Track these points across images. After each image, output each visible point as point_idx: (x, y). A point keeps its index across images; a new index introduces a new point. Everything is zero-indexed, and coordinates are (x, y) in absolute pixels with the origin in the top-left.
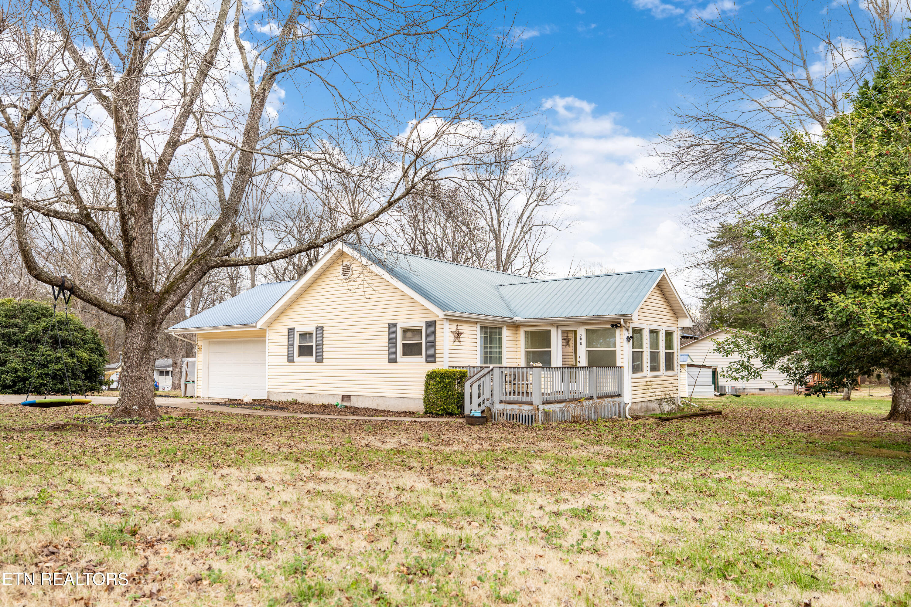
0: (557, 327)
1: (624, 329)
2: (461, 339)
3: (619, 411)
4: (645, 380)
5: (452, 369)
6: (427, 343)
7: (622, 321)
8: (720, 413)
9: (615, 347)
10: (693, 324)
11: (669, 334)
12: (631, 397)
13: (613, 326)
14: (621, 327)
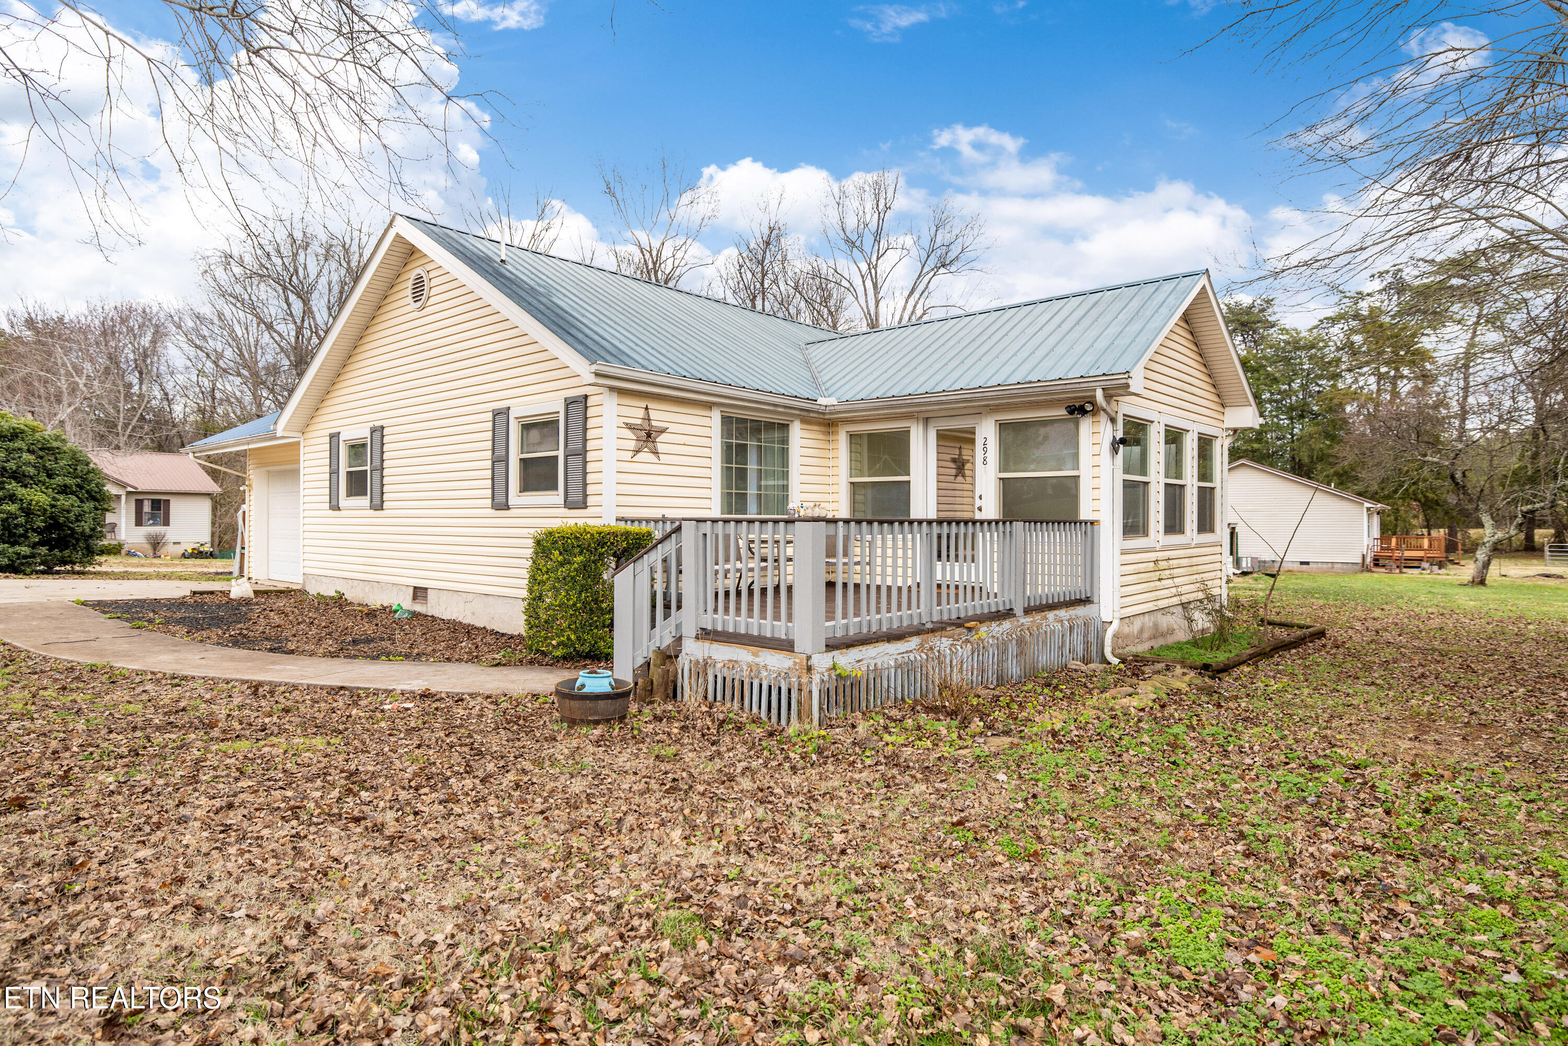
0: (927, 421)
1: (1103, 418)
2: (661, 447)
3: (1087, 643)
4: (1153, 556)
5: (622, 526)
6: (566, 457)
7: (1099, 394)
8: (1321, 634)
9: (1077, 467)
10: (1261, 421)
11: (1205, 443)
12: (1118, 602)
13: (1071, 410)
14: (1096, 410)
